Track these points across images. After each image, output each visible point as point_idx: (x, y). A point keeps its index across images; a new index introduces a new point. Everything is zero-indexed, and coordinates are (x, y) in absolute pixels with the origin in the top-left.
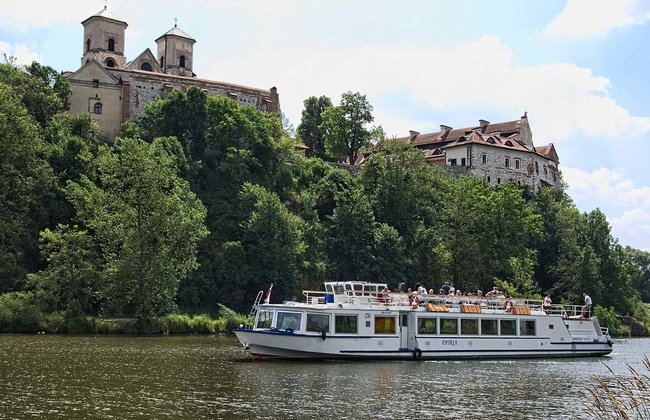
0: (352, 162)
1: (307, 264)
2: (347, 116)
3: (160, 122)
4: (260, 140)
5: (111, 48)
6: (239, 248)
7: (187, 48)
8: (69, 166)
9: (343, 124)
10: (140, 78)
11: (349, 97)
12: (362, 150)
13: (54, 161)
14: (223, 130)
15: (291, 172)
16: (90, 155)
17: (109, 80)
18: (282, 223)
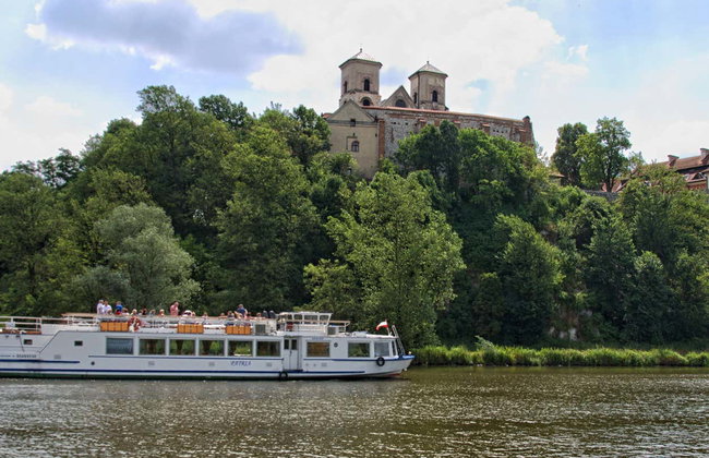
0: (609, 189)
1: (564, 294)
2: (604, 143)
3: (414, 156)
4: (513, 170)
5: (367, 88)
6: (495, 280)
7: (439, 82)
8: (329, 203)
9: (599, 151)
10: (395, 114)
11: (604, 123)
12: (619, 177)
13: (316, 199)
14: (477, 162)
15: (545, 202)
16: (349, 192)
17: (366, 119)
18: (538, 254)
